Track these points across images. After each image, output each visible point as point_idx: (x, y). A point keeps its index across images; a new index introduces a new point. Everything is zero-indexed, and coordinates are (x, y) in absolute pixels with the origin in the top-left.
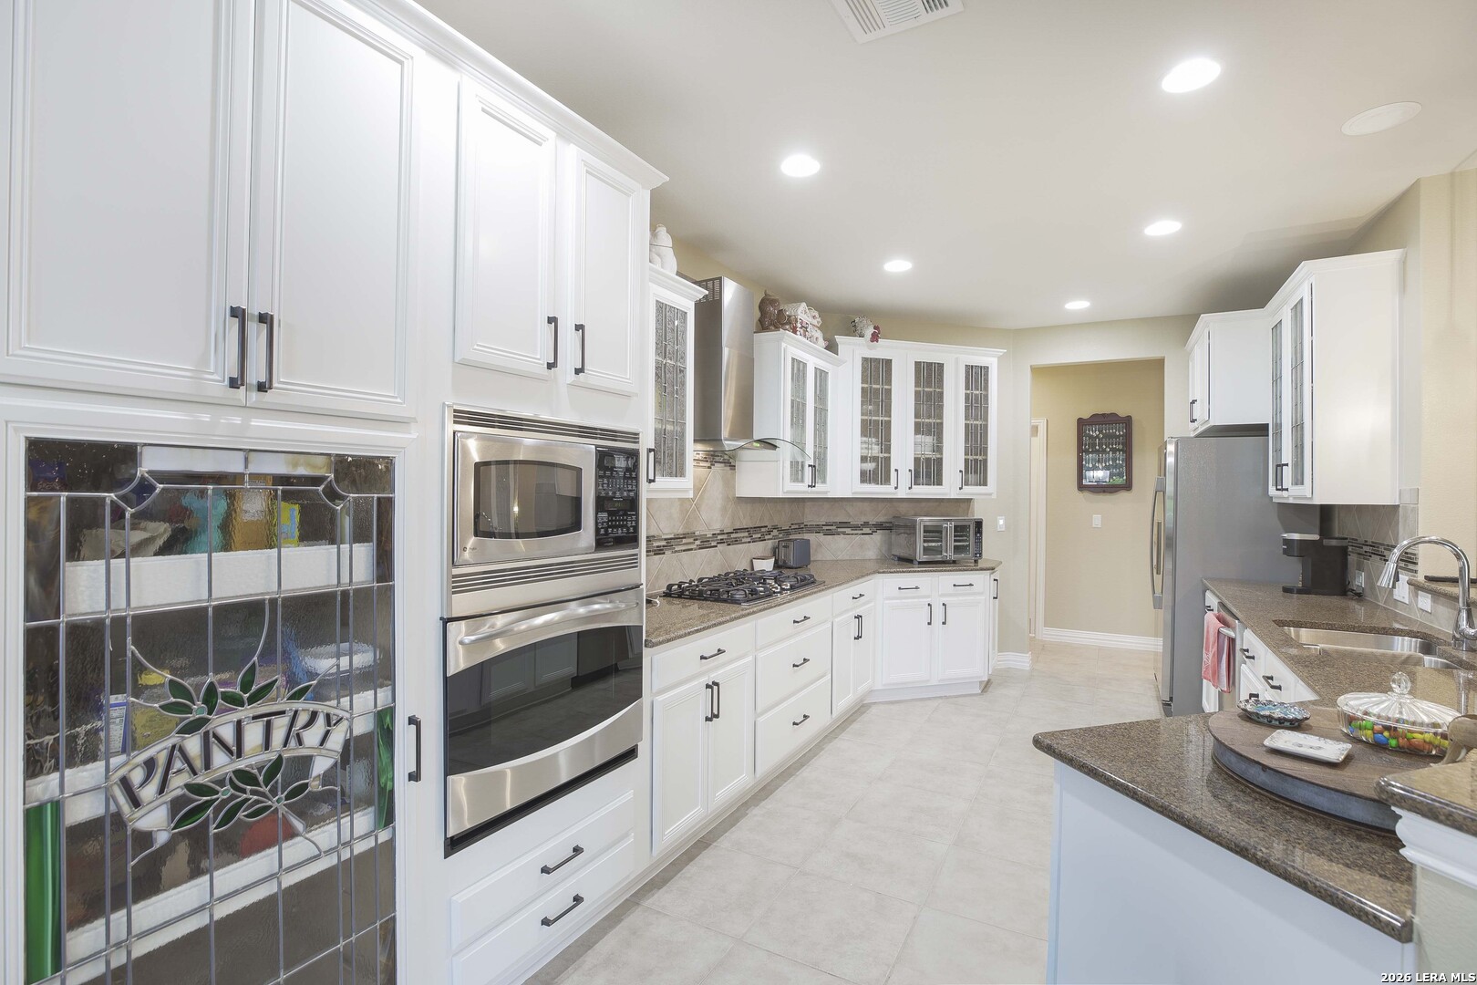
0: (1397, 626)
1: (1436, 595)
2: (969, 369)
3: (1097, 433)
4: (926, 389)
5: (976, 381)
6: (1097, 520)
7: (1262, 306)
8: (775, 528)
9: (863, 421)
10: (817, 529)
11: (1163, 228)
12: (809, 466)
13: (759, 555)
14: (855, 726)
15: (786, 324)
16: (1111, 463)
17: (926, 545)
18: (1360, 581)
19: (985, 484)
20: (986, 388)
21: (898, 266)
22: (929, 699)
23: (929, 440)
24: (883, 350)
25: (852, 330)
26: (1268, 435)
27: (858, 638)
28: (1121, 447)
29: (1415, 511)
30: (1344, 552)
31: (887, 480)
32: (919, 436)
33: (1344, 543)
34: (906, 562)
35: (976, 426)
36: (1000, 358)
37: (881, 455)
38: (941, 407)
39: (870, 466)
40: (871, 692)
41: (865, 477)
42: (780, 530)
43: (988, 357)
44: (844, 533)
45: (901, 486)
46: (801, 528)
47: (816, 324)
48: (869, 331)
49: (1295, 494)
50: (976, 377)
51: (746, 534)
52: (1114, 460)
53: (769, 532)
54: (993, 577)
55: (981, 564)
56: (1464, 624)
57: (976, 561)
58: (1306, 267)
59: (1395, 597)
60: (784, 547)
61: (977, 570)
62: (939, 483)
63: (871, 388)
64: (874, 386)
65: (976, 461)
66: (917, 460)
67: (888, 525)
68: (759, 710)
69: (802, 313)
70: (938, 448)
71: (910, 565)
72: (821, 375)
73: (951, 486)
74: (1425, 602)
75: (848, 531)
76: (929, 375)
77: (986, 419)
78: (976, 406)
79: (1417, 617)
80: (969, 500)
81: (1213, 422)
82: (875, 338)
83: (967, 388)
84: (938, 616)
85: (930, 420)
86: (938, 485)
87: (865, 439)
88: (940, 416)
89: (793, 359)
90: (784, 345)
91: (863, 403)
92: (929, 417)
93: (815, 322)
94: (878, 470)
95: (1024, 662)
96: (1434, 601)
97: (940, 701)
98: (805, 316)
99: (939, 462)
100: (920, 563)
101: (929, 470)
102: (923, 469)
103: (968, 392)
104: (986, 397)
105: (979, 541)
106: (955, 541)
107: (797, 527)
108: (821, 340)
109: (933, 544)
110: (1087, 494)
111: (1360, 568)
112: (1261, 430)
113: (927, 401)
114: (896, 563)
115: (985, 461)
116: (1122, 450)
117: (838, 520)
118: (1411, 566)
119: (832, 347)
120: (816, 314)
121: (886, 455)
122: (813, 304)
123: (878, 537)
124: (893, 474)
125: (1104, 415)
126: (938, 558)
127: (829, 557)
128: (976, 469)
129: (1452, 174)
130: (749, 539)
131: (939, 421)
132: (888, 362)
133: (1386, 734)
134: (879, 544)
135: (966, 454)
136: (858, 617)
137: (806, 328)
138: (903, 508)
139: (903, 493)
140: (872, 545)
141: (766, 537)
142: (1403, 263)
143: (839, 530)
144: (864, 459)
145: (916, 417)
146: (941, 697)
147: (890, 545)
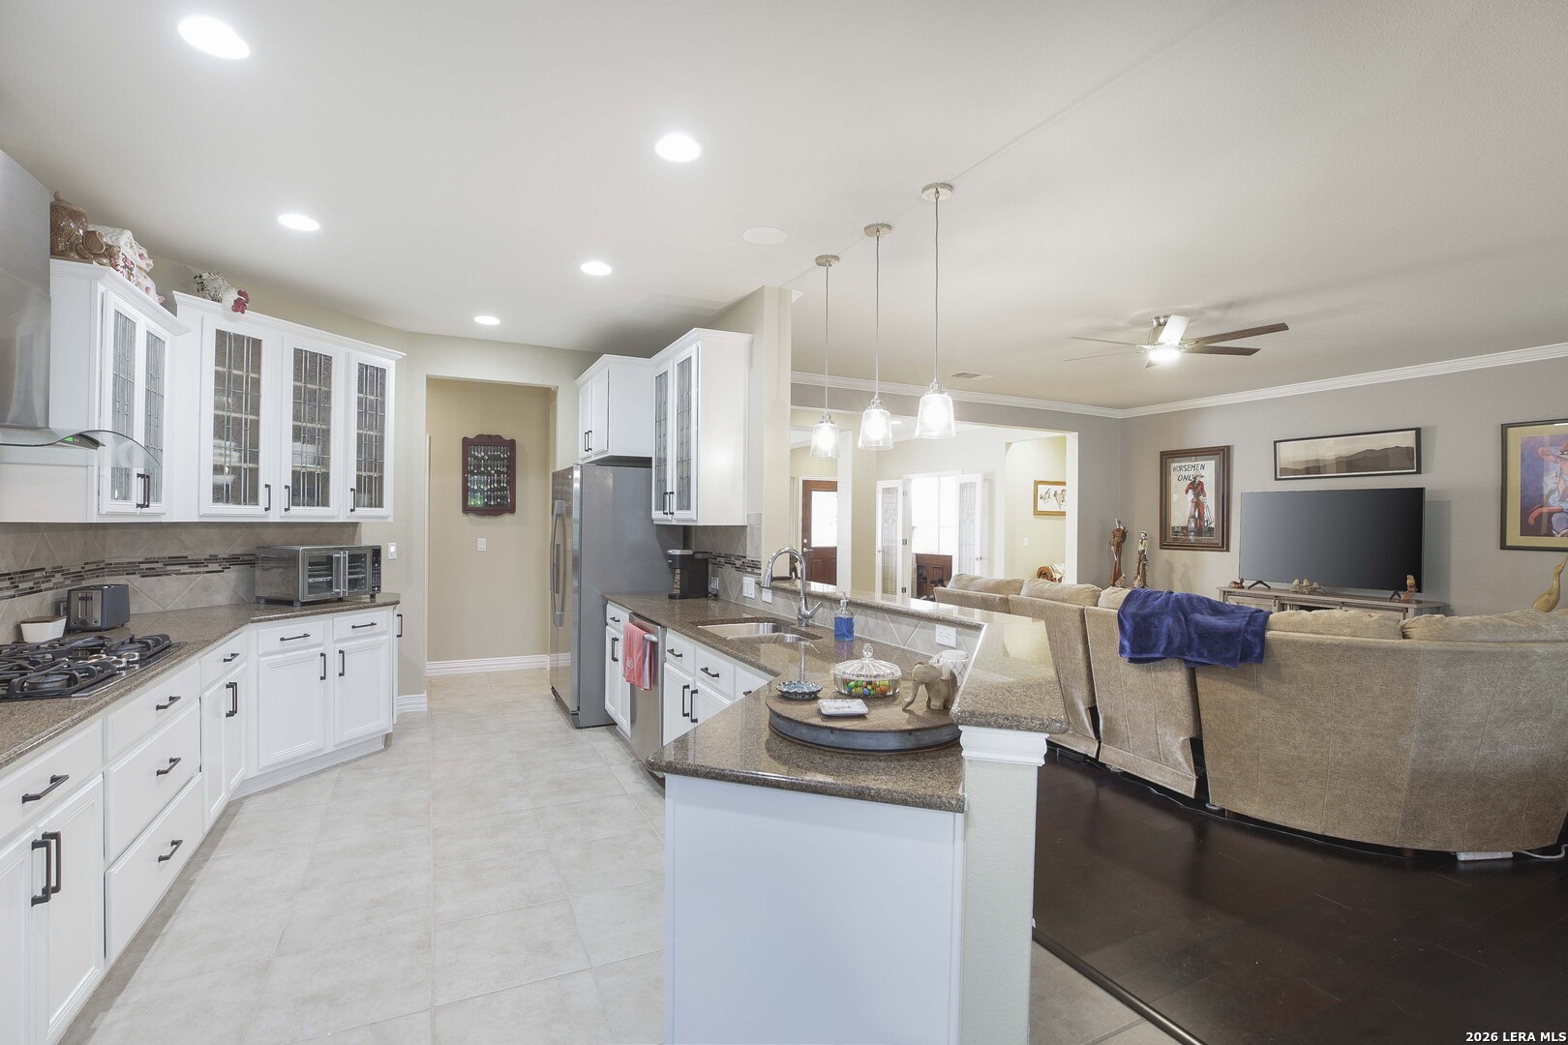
0: (746, 616)
1: (774, 589)
2: (363, 368)
3: (483, 454)
4: (308, 386)
5: (372, 385)
6: (482, 544)
7: (649, 355)
8: (58, 570)
9: (216, 417)
10: (131, 569)
11: (596, 268)
12: (139, 475)
13: (30, 615)
14: (230, 835)
15: (104, 255)
16: (496, 485)
17: (311, 580)
18: (714, 585)
19: (381, 505)
20: (383, 394)
21: (298, 222)
22: (323, 771)
23: (310, 449)
24: (248, 324)
25: (199, 287)
26: (651, 467)
27: (231, 714)
28: (505, 470)
29: (760, 529)
30: (706, 562)
31: (254, 499)
32: (299, 444)
33: (705, 556)
34: (282, 604)
35: (371, 437)
36: (398, 362)
37: (244, 466)
38: (328, 410)
39: (227, 479)
40: (244, 782)
41: (220, 494)
42: (66, 574)
43: (386, 359)
44: (178, 573)
45: (274, 506)
46: (100, 569)
47: (144, 266)
48: (231, 296)
49: (680, 517)
50: (371, 379)
51: (7, 584)
52: (499, 482)
53: (48, 578)
54: (397, 612)
55: (379, 599)
56: (803, 609)
57: (372, 596)
58: (695, 332)
59: (744, 595)
60: (81, 599)
61: (374, 607)
62: (325, 503)
63: (230, 373)
64: (235, 372)
65: (370, 477)
66: (296, 475)
67: (246, 558)
68: (112, 855)
69: (126, 244)
70: (323, 460)
71: (290, 608)
72: (154, 343)
73: (339, 507)
74: (767, 596)
75: (184, 569)
76: (312, 370)
77: (382, 430)
78: (371, 413)
79: (761, 607)
80: (355, 525)
81: (610, 453)
82: (239, 306)
83: (360, 391)
84: (334, 667)
85: (313, 425)
86: (323, 505)
87: (218, 441)
88: (326, 420)
89: (117, 313)
90: (101, 288)
91: (217, 391)
92: (312, 420)
93: (143, 264)
94: (239, 485)
95: (422, 703)
96: (773, 595)
97: (339, 770)
98: (130, 251)
99: (326, 477)
100: (304, 604)
101: (310, 486)
102: (303, 485)
103: (361, 395)
104: (383, 403)
105: (377, 573)
106: (350, 574)
107: (94, 567)
108: (153, 291)
109: (321, 579)
110: (472, 517)
111: (715, 575)
112: (645, 462)
113: (310, 401)
114: (262, 606)
115: (381, 479)
116: (506, 473)
117: (167, 554)
118: (756, 571)
119: (170, 305)
120: (144, 251)
121: (251, 465)
122: (141, 239)
123: (232, 575)
124: (262, 492)
125: (489, 436)
126: (327, 595)
127: (151, 607)
128: (369, 489)
129: (780, 289)
130: (12, 592)
131: (324, 427)
132: (257, 344)
133: (869, 687)
134: (233, 584)
135: (359, 469)
136: (232, 685)
137: (131, 269)
138: (268, 537)
139: (274, 516)
140: (223, 587)
141: (43, 586)
142: (751, 344)
143: (169, 568)
144: (218, 469)
145: (294, 419)
146: (337, 766)
147: (252, 584)
